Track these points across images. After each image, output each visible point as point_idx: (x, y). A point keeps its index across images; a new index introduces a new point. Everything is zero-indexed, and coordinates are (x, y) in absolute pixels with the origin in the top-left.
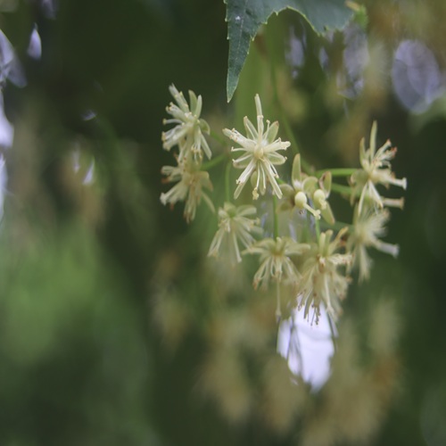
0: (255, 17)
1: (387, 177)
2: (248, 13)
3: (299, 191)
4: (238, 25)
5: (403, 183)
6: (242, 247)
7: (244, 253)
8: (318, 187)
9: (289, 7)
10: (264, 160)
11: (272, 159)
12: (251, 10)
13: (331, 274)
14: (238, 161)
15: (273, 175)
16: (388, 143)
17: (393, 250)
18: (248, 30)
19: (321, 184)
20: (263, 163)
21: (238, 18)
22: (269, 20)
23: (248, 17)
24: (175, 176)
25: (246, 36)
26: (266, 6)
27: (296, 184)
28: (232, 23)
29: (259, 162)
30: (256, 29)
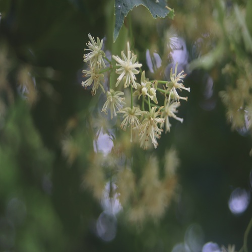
0: (127, 7)
1: (181, 86)
2: (124, 4)
3: (143, 87)
4: (119, 9)
5: (188, 89)
6: (117, 110)
7: (117, 112)
8: (152, 87)
10: (130, 71)
11: (133, 71)
13: (155, 126)
14: (118, 70)
15: (134, 77)
16: (183, 71)
17: (181, 120)
18: (124, 12)
19: (153, 85)
20: (129, 73)
21: (120, 6)
22: (133, 9)
23: (124, 6)
24: (88, 75)
25: (123, 14)
26: (132, 3)
27: (142, 83)
28: (117, 8)
29: (127, 72)
30: (127, 12)
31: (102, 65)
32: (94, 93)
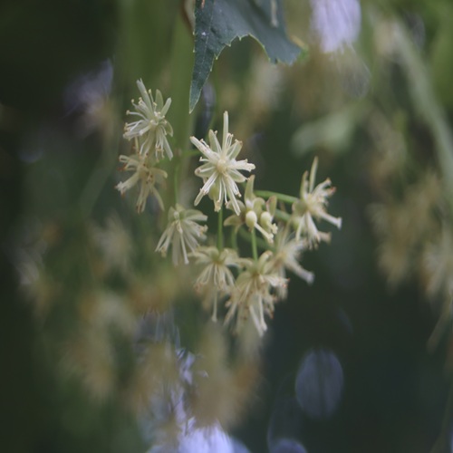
0: (219, 36)
1: (322, 213)
2: (213, 31)
3: (250, 210)
4: (204, 41)
5: (337, 222)
6: (189, 250)
7: (190, 255)
8: (264, 209)
9: (251, 35)
11: (233, 176)
12: (215, 28)
13: (264, 292)
14: (203, 171)
16: (328, 182)
17: (309, 277)
18: (212, 48)
19: (268, 206)
21: (204, 34)
22: (232, 43)
23: (213, 35)
24: (130, 167)
25: (210, 53)
26: (230, 29)
27: (248, 202)
28: (198, 37)
29: (220, 175)
30: (220, 49)
31: (165, 154)
32: (141, 207)
